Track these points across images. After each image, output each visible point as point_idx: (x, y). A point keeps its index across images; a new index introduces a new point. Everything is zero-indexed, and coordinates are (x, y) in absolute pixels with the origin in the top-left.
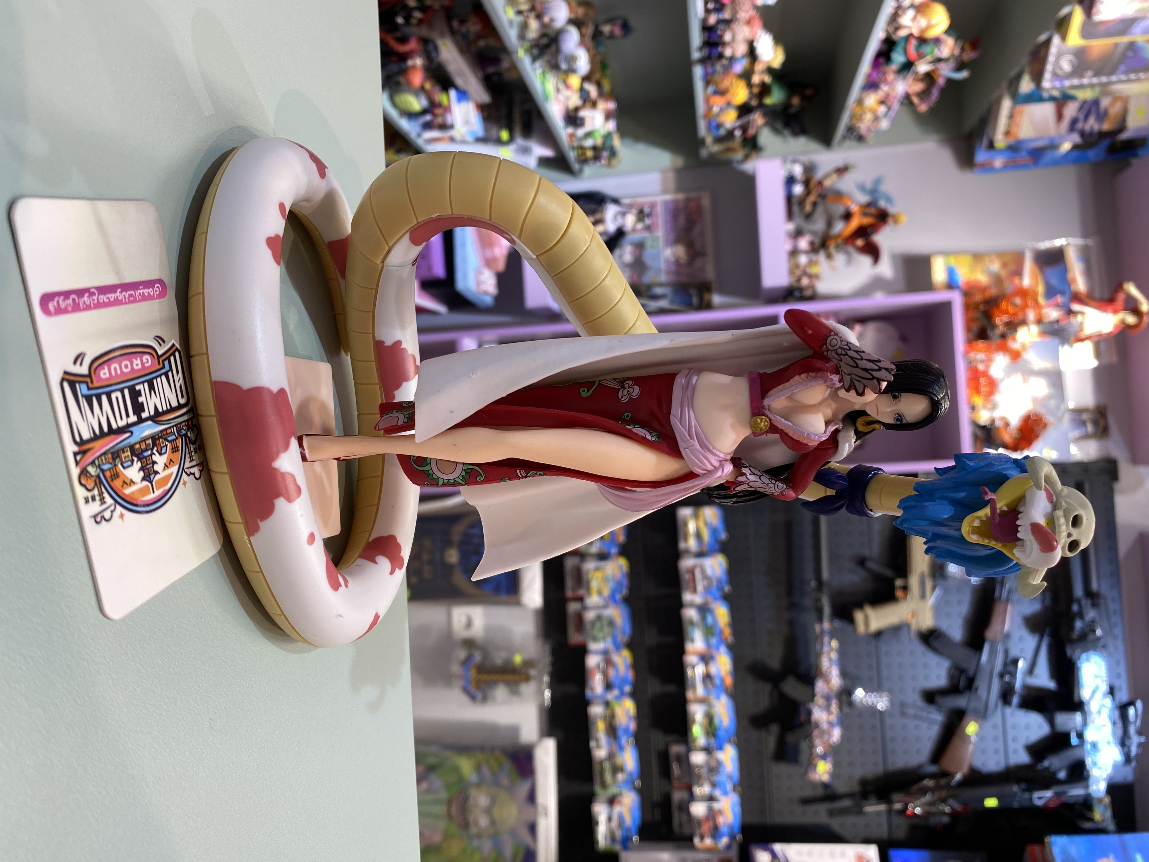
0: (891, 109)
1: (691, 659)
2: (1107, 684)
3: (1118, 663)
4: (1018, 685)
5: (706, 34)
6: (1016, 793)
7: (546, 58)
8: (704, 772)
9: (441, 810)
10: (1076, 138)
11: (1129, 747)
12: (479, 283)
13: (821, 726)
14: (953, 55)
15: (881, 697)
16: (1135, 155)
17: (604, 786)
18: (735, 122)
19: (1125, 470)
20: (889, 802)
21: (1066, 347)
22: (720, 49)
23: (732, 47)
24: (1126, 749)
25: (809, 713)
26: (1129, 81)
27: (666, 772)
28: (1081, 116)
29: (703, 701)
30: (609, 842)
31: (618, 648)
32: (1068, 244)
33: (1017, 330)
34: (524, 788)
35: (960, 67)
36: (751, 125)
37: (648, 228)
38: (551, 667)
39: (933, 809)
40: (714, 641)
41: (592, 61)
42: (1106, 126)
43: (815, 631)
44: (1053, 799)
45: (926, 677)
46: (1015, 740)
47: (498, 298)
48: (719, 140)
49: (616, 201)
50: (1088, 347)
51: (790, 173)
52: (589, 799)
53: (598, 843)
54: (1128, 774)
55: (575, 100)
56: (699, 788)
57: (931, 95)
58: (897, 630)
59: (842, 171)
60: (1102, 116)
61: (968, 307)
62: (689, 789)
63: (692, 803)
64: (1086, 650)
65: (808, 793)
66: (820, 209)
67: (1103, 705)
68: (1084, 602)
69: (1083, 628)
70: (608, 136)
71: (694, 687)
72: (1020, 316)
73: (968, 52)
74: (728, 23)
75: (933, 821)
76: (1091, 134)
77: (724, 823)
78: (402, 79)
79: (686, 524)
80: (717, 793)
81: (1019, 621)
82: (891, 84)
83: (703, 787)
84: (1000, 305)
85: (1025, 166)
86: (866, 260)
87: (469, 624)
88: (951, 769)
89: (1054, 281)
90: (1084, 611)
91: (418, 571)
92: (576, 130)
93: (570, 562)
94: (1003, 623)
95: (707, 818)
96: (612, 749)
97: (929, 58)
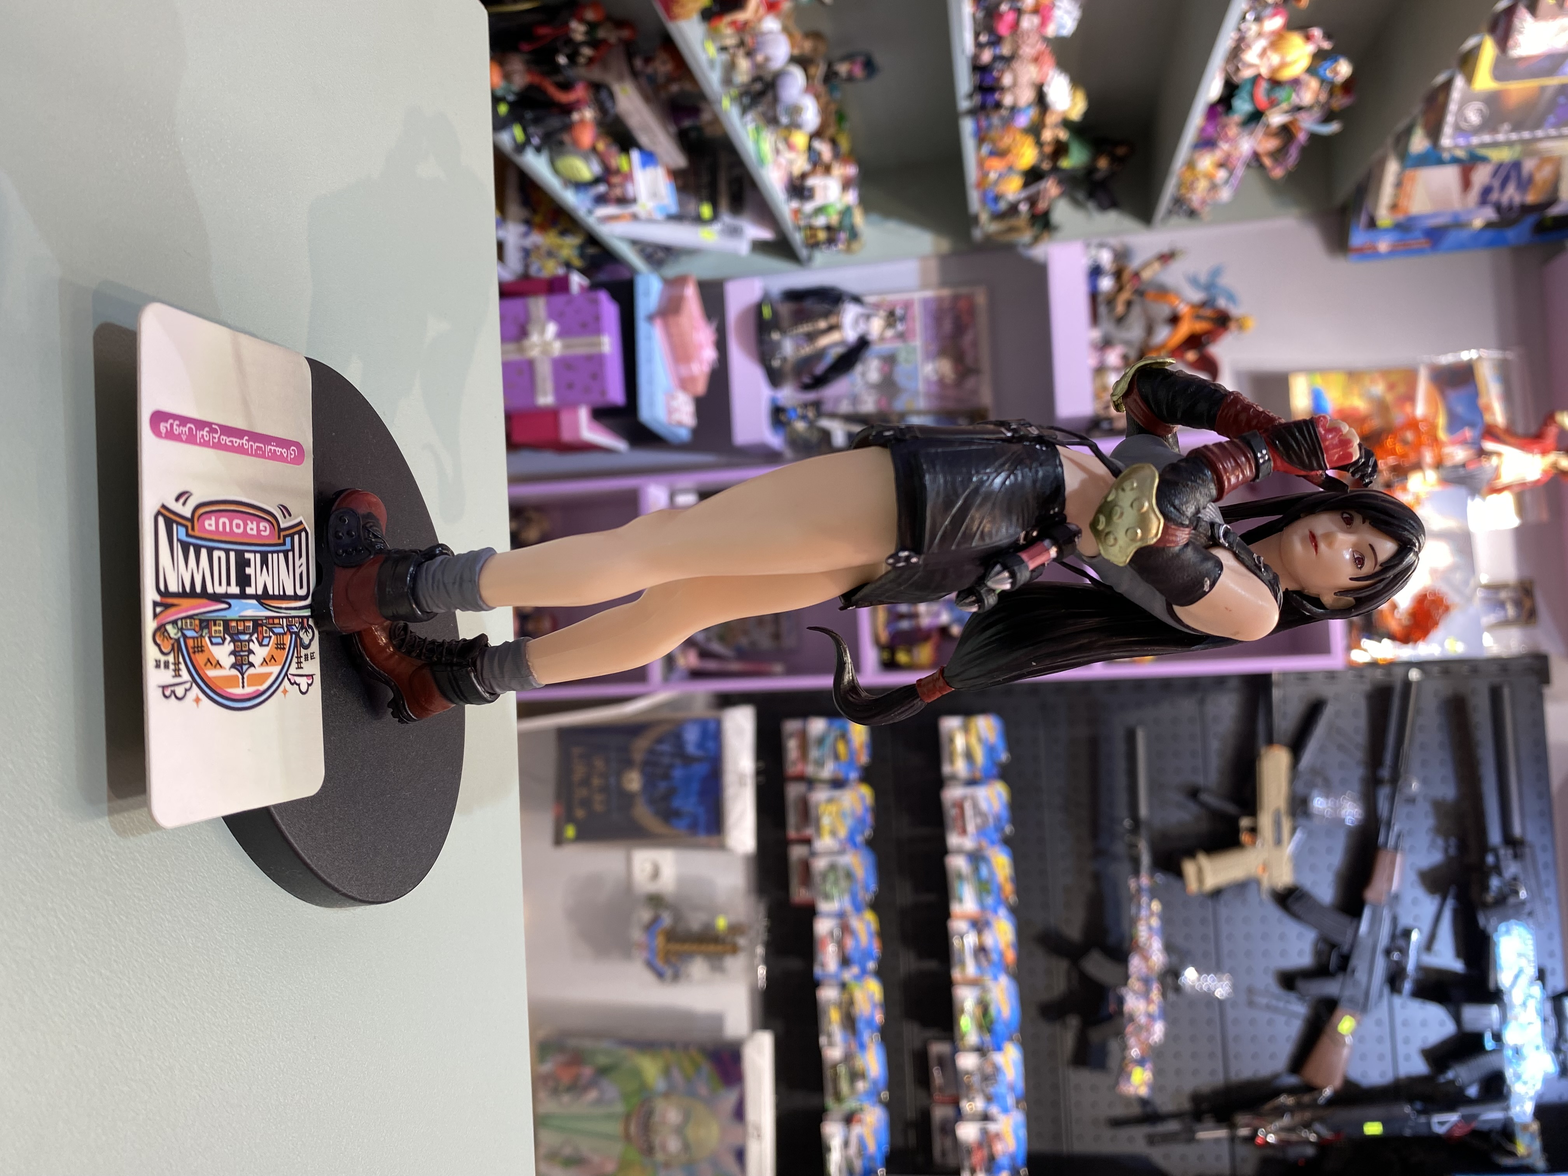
0: (1233, 175)
1: (958, 925)
2: (1534, 967)
3: (1550, 937)
4: (1411, 966)
5: (978, 76)
6: (1408, 1115)
7: (760, 109)
8: (976, 1080)
9: (615, 1128)
10: (1489, 214)
12: (670, 411)
13: (1137, 1020)
14: (1317, 102)
15: (1221, 980)
17: (838, 1097)
18: (1020, 193)
19: (1560, 668)
20: (1232, 1126)
21: (1478, 500)
22: (997, 96)
23: (1014, 94)
24: (1561, 1057)
25: (1121, 1001)
26: (1561, 137)
27: (924, 1080)
28: (1496, 184)
29: (974, 983)
31: (858, 909)
32: (1480, 358)
33: (1408, 477)
34: (729, 1099)
35: (1329, 117)
36: (1041, 196)
37: (902, 336)
38: (767, 934)
39: (1293, 1137)
40: (990, 901)
41: (824, 111)
42: (1531, 198)
43: (1129, 889)
44: (1459, 1125)
45: (1283, 953)
46: (1407, 1041)
47: (696, 432)
48: (998, 216)
49: (857, 299)
50: (1507, 500)
51: (1095, 261)
52: (818, 1115)
54: (1564, 1091)
55: (801, 164)
56: (969, 1103)
57: (1289, 155)
58: (1242, 887)
59: (1166, 257)
60: (1525, 184)
62: (956, 1103)
63: (959, 1123)
64: (1505, 918)
65: (1119, 1111)
66: (1136, 311)
67: (1531, 996)
68: (1502, 852)
69: (1501, 888)
70: (846, 212)
71: (963, 964)
72: (1412, 458)
73: (1339, 97)
74: (1008, 60)
75: (1293, 1153)
76: (1510, 207)
77: (1003, 1152)
78: (566, 138)
79: (951, 740)
80: (994, 1110)
81: (1413, 877)
82: (1233, 141)
83: (974, 1101)
84: (1385, 443)
85: (1420, 251)
87: (656, 874)
88: (1317, 1081)
89: (1460, 409)
90: (1503, 864)
91: (586, 803)
92: (803, 204)
93: (793, 791)
94: (1390, 879)
95: (980, 1145)
96: (849, 1047)
97: (1284, 106)
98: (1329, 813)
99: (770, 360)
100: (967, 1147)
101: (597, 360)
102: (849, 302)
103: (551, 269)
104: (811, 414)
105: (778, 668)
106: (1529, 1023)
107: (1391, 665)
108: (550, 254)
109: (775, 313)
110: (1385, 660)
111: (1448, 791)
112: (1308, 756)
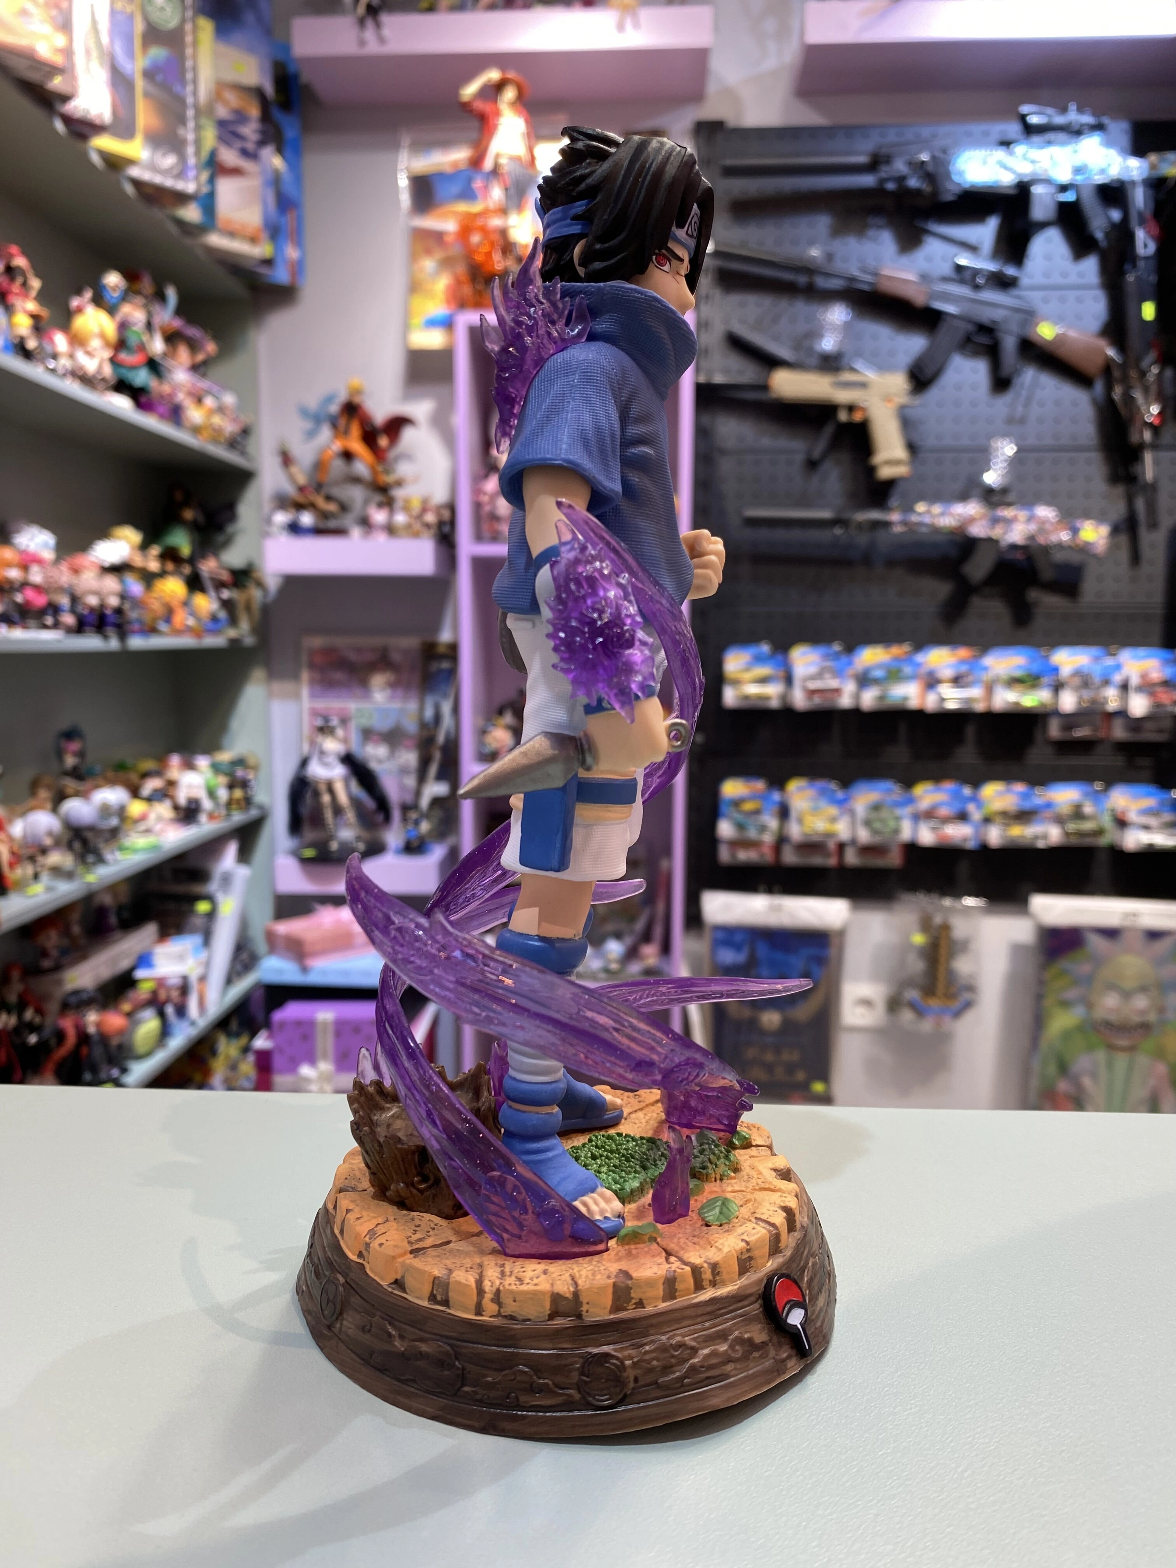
0: (209, 389)
1: (931, 703)
2: (996, 150)
3: (969, 134)
4: (991, 266)
5: (87, 628)
6: (1137, 278)
7: (101, 845)
8: (1087, 694)
9: (1121, 1061)
10: (267, 151)
11: (1082, 125)
13: (1033, 532)
14: (145, 306)
15: (997, 448)
16: (296, 77)
17: (1099, 832)
18: (210, 596)
19: (710, 111)
20: (1141, 447)
22: (108, 612)
23: (107, 595)
24: (1085, 130)
25: (1014, 547)
26: (195, 81)
27: (1085, 746)
28: (239, 144)
29: (990, 689)
31: (911, 801)
32: (407, 168)
34: (1096, 943)
35: (160, 297)
36: (214, 576)
38: (932, 895)
39: (1154, 389)
40: (907, 670)
41: (112, 782)
42: (254, 112)
43: (902, 533)
44: (1147, 230)
45: (974, 387)
46: (1064, 275)
48: (233, 621)
49: (304, 763)
51: (283, 528)
52: (1117, 853)
54: (1120, 129)
55: (164, 809)
56: (1110, 703)
57: (193, 337)
58: (907, 423)
59: (286, 459)
60: (241, 117)
61: (476, 304)
62: (1111, 716)
63: (1129, 714)
64: (948, 175)
65: (1124, 555)
66: (336, 492)
67: (1024, 156)
68: (883, 175)
69: (919, 178)
70: (216, 768)
71: (969, 700)
73: (141, 285)
74: (75, 599)
75: (1170, 389)
76: (263, 132)
77: (1159, 672)
78: (115, 1042)
79: (747, 697)
80: (1118, 678)
81: (905, 260)
82: (176, 387)
83: (1108, 698)
85: (300, 220)
86: (408, 435)
87: (867, 1003)
88: (1100, 362)
89: (455, 189)
90: (896, 175)
91: (791, 1069)
92: (204, 810)
93: (790, 857)
94: (905, 282)
95: (1152, 694)
96: (1049, 818)
97: (145, 338)
98: (838, 335)
100: (1153, 707)
101: (341, 1027)
103: (248, 1067)
104: (413, 815)
105: (664, 864)
106: (1051, 158)
108: (234, 1067)
109: (311, 845)
111: (823, 222)
112: (782, 351)
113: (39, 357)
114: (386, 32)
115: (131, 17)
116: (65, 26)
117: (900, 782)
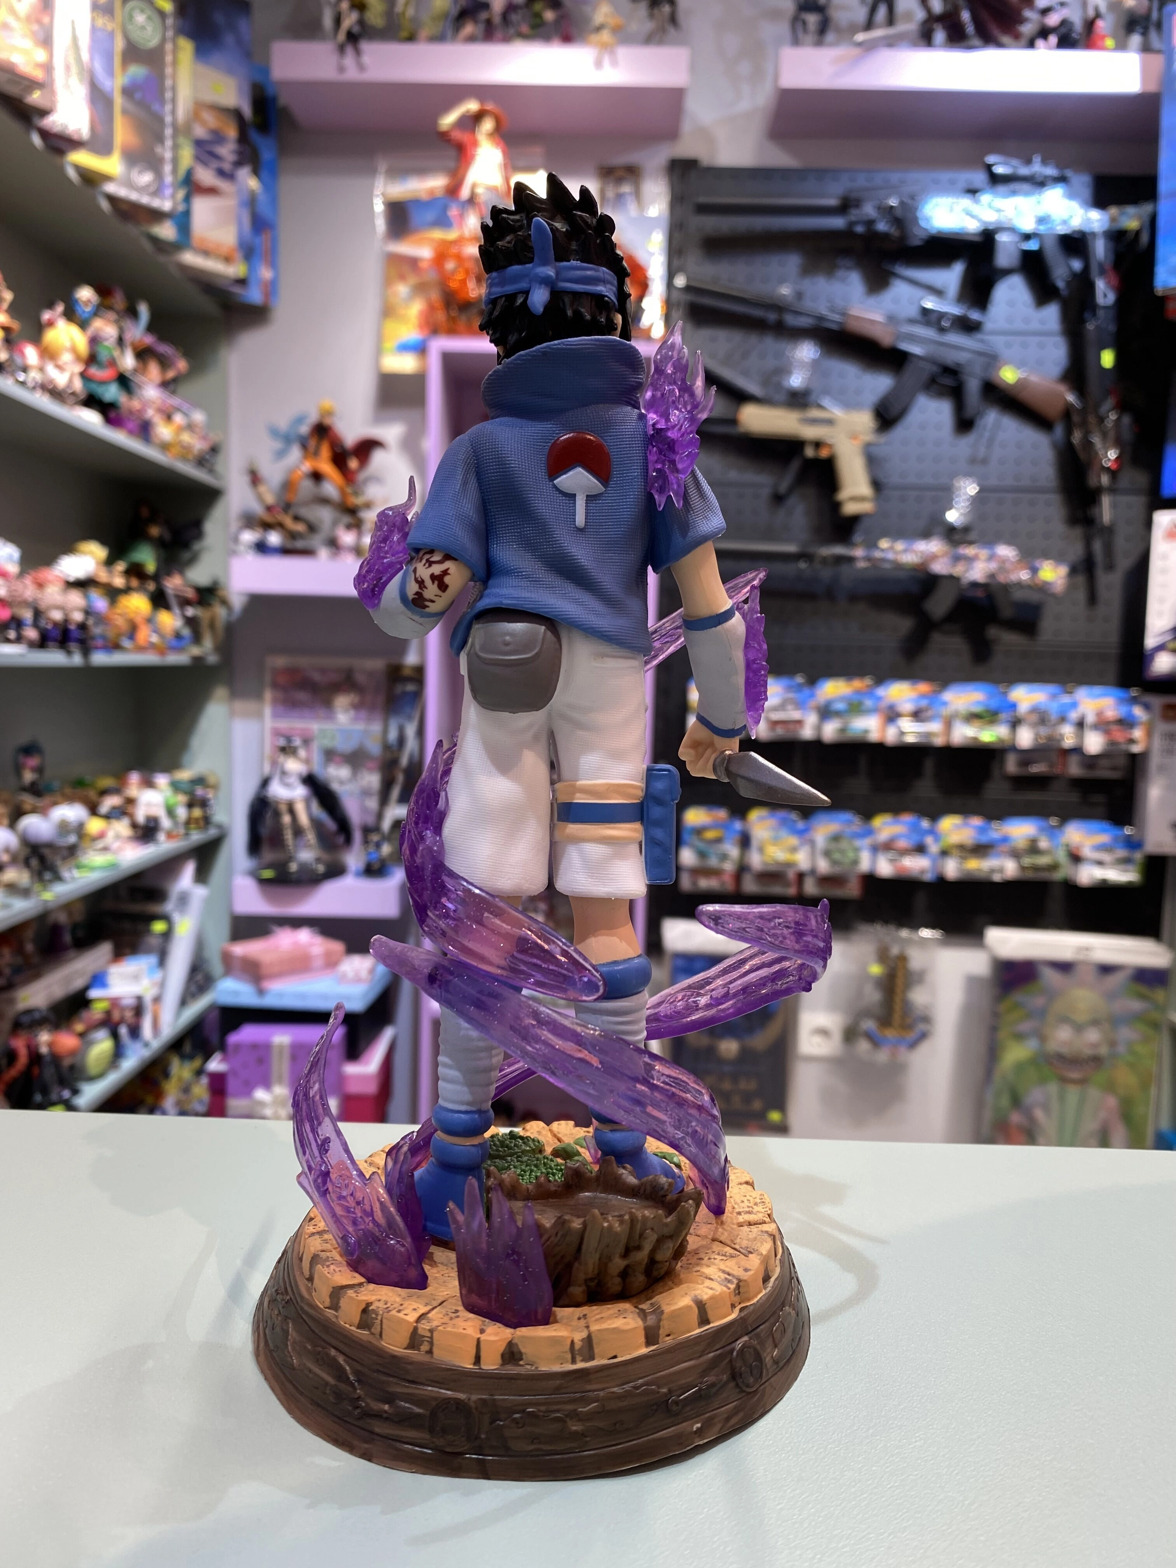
0: (179, 407)
1: (890, 736)
2: (963, 198)
3: (936, 182)
4: (955, 310)
5: (51, 644)
6: (1097, 327)
7: (59, 863)
8: (1044, 731)
9: (1073, 1093)
10: (243, 172)
11: (1046, 177)
12: (358, 980)
13: (993, 570)
14: (117, 322)
15: (960, 487)
16: (274, 99)
17: (1054, 867)
18: (175, 614)
19: (685, 148)
20: (1099, 491)
22: (72, 627)
23: (72, 610)
24: (1049, 181)
25: (975, 585)
26: (174, 101)
27: (1041, 782)
28: (215, 164)
29: (948, 724)
30: (1130, 867)
31: (870, 832)
32: (383, 194)
34: (1050, 976)
35: (132, 312)
36: (179, 593)
38: (889, 925)
39: (1112, 434)
40: (869, 703)
41: (70, 799)
42: (232, 133)
43: (866, 568)
44: (1107, 280)
45: (938, 427)
46: (1026, 321)
48: (197, 638)
49: (265, 783)
51: (250, 547)
52: (1071, 888)
53: (1130, 883)
54: (1082, 181)
55: (122, 827)
56: (1066, 740)
57: (166, 354)
58: (872, 460)
59: (255, 478)
60: (218, 137)
61: (452, 331)
62: (1066, 753)
63: (1084, 751)
64: (915, 220)
65: (1081, 595)
66: (304, 512)
67: (990, 203)
68: (853, 218)
69: (887, 222)
70: (176, 786)
71: (929, 734)
73: (113, 301)
74: (38, 613)
75: (1127, 435)
76: (240, 153)
77: (1114, 710)
78: (66, 1062)
80: (1074, 715)
81: (872, 301)
82: (146, 404)
83: (1064, 735)
85: (274, 242)
86: (378, 458)
87: (823, 1032)
88: (1060, 406)
89: (430, 216)
90: (865, 218)
91: (747, 1098)
92: (163, 829)
93: (750, 886)
94: (873, 322)
95: (1107, 732)
96: (1005, 852)
97: (116, 353)
98: (806, 372)
99: (318, 875)
100: (1108, 745)
101: (297, 1051)
102: (266, 791)
103: (201, 1090)
104: (375, 838)
106: (1016, 207)
107: (669, 305)
108: (186, 1090)
110: (662, 307)
111: (793, 262)
112: (751, 387)
113: (10, 369)
114: (366, 59)
115: (112, 35)
116: (46, 41)
117: (859, 814)
